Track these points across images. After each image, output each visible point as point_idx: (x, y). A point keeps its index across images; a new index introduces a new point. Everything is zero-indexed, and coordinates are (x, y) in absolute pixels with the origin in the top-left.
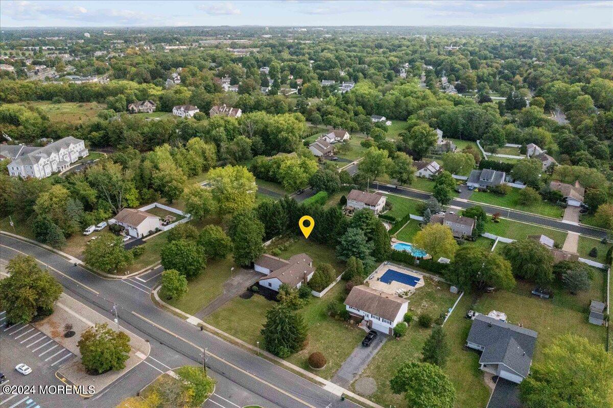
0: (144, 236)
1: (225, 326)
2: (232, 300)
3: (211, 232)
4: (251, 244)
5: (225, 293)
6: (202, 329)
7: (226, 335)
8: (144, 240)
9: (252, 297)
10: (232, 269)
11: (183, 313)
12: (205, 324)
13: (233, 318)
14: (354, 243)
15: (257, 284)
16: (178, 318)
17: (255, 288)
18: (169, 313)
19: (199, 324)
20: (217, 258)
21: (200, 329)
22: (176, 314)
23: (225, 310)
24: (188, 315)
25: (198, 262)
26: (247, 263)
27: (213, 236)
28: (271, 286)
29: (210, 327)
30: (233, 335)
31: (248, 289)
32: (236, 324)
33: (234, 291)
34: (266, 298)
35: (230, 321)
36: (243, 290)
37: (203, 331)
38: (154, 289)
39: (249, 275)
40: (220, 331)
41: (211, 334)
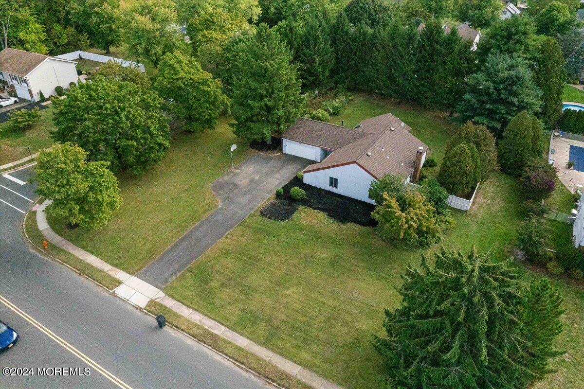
0: (46, 96)
1: (234, 312)
2: (242, 223)
3: (177, 66)
4: (276, 84)
5: (220, 205)
6: (161, 323)
7: (243, 342)
8: (44, 104)
9: (294, 215)
10: (234, 147)
11: (107, 268)
12: (170, 303)
13: (254, 280)
14: (513, 83)
15: (298, 181)
16: (91, 284)
17: (296, 190)
18: (65, 269)
19: (152, 303)
20: (194, 126)
21: (155, 323)
22: (85, 270)
23: (226, 254)
24: (120, 275)
25: (146, 130)
26: (268, 133)
27: (182, 74)
28: (336, 186)
29: (185, 312)
30: (266, 343)
31: (278, 195)
32: (269, 302)
33: (244, 200)
34: (329, 215)
35: (248, 291)
36: (266, 197)
37: (166, 328)
38: (40, 203)
39: (273, 163)
40: (220, 330)
41: (190, 342)
